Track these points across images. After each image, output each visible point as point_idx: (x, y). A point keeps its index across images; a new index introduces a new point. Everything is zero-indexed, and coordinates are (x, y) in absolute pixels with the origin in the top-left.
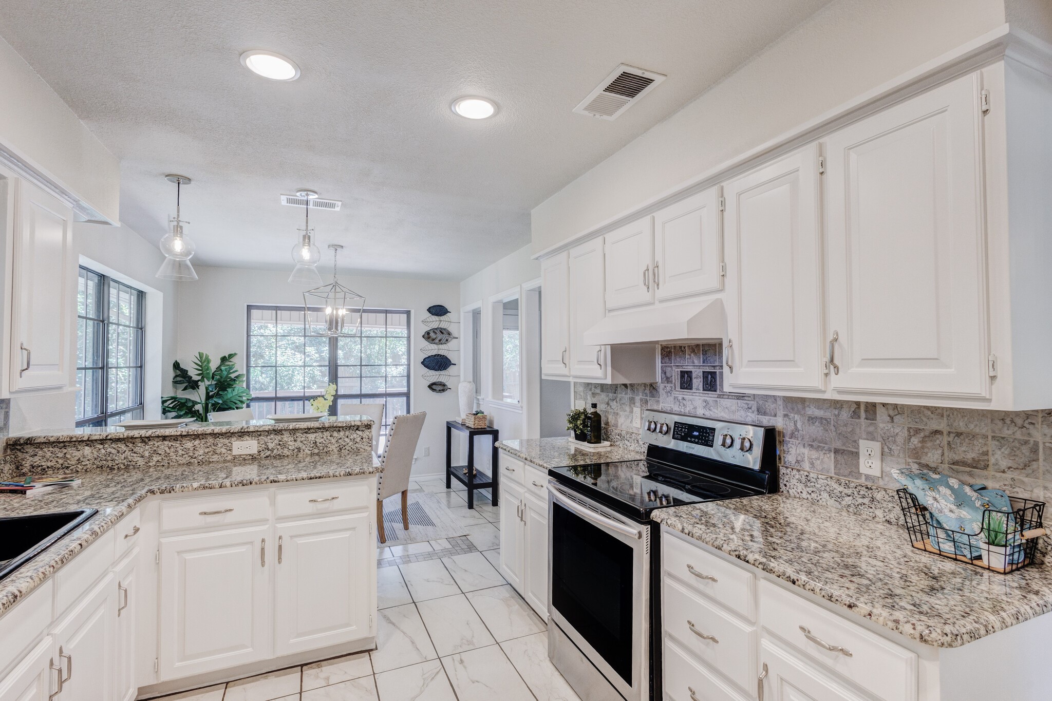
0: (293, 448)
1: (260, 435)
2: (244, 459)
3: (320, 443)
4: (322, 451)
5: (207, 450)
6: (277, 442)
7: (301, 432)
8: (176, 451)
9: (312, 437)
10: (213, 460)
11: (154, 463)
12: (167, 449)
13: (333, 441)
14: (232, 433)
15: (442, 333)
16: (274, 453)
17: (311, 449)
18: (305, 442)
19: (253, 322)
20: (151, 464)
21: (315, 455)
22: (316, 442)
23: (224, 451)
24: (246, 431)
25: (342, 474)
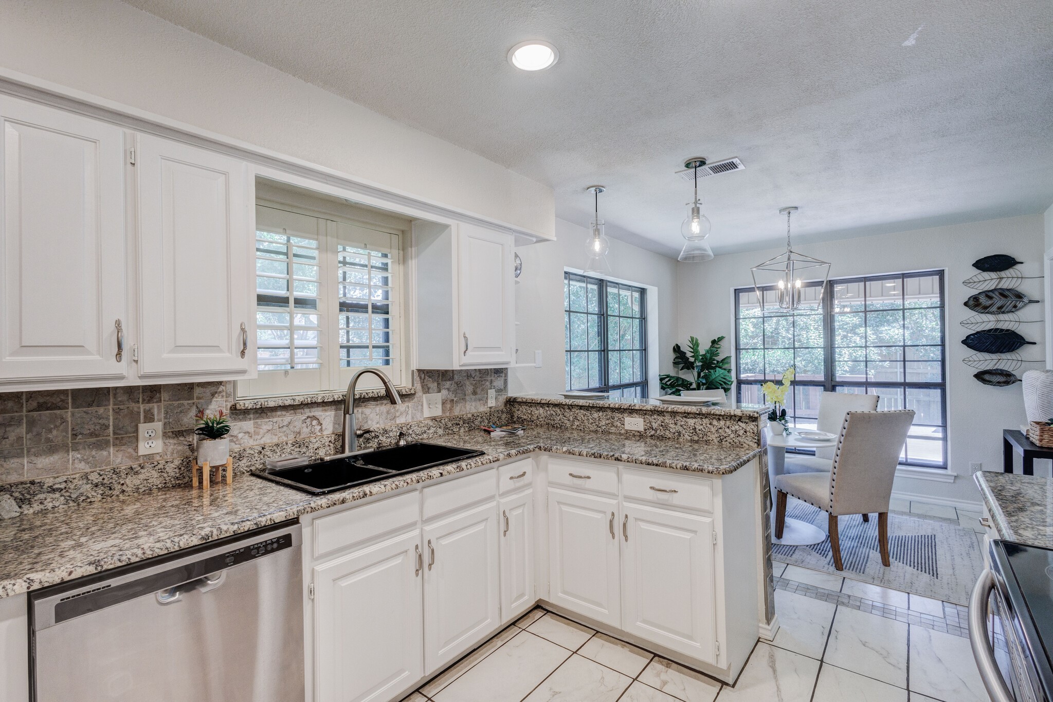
0: (674, 431)
1: (646, 414)
2: (634, 435)
3: (699, 430)
4: (701, 439)
5: (607, 422)
6: (659, 422)
7: (681, 415)
8: (588, 419)
9: (691, 422)
10: (612, 431)
11: (575, 427)
12: (582, 416)
13: (713, 430)
14: (624, 409)
15: (1005, 296)
16: (657, 433)
17: (691, 435)
18: (685, 427)
19: (742, 307)
20: (574, 427)
21: (695, 442)
22: (695, 428)
23: (619, 425)
24: (632, 408)
25: (678, 467)
